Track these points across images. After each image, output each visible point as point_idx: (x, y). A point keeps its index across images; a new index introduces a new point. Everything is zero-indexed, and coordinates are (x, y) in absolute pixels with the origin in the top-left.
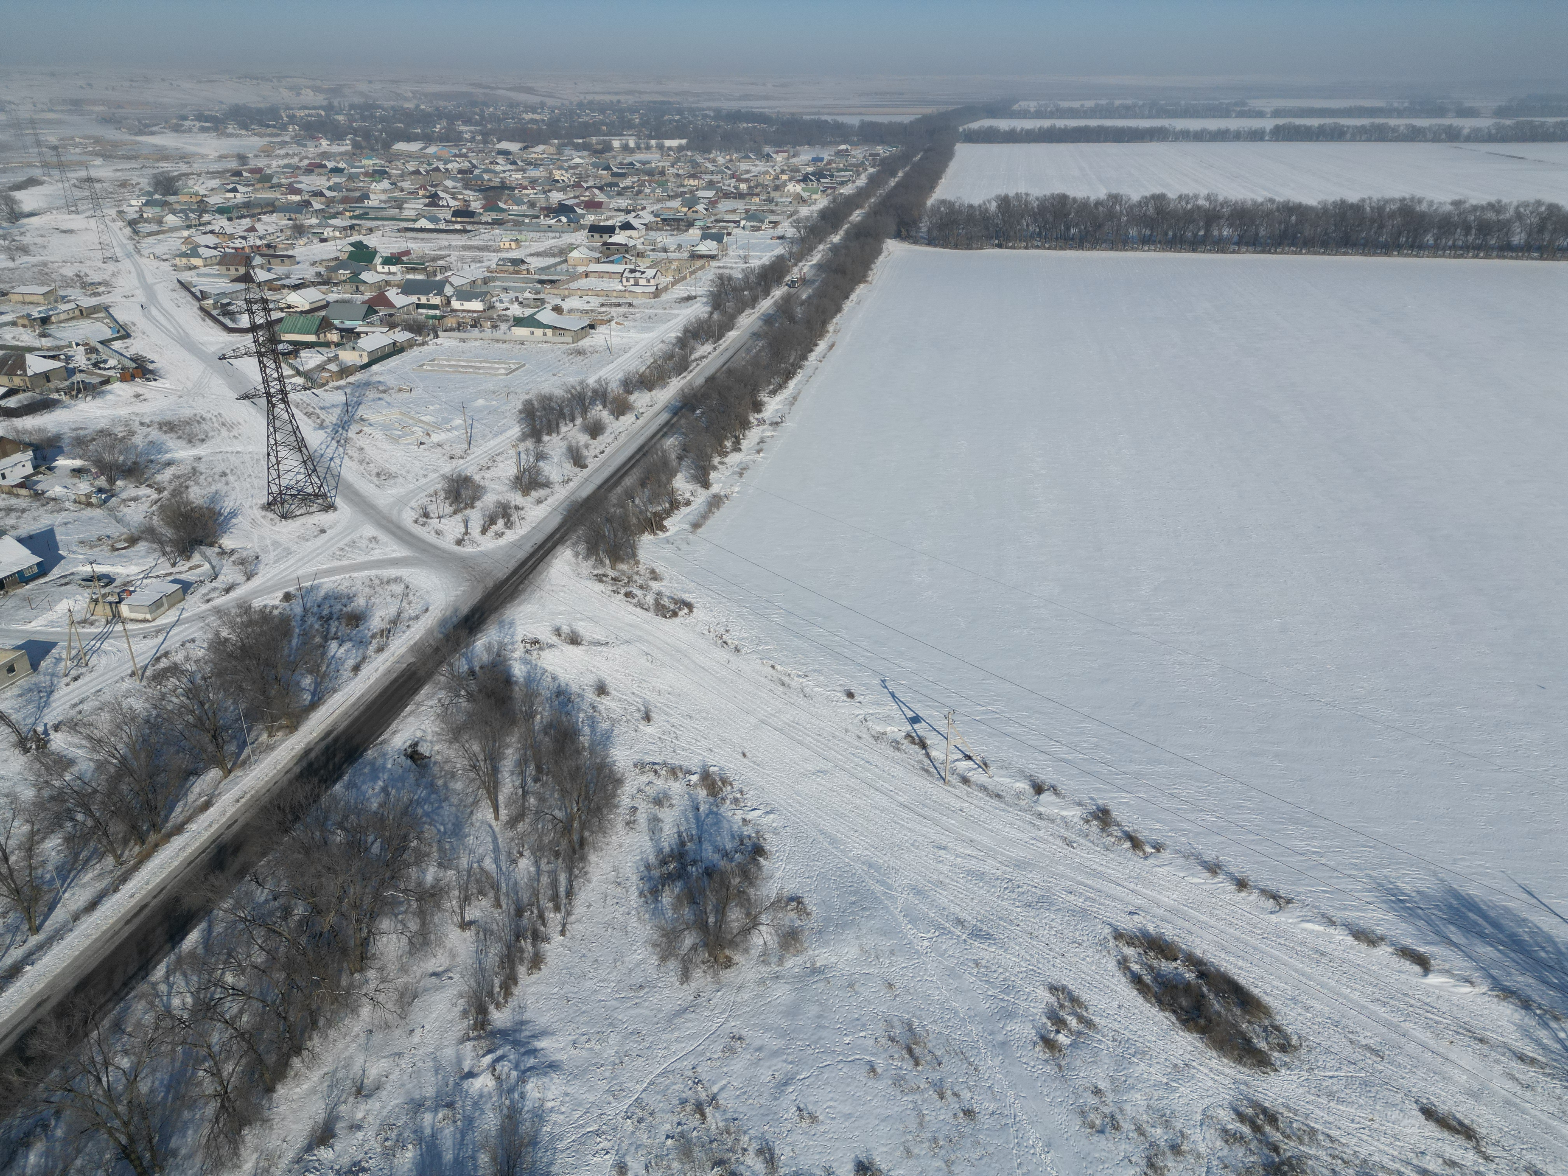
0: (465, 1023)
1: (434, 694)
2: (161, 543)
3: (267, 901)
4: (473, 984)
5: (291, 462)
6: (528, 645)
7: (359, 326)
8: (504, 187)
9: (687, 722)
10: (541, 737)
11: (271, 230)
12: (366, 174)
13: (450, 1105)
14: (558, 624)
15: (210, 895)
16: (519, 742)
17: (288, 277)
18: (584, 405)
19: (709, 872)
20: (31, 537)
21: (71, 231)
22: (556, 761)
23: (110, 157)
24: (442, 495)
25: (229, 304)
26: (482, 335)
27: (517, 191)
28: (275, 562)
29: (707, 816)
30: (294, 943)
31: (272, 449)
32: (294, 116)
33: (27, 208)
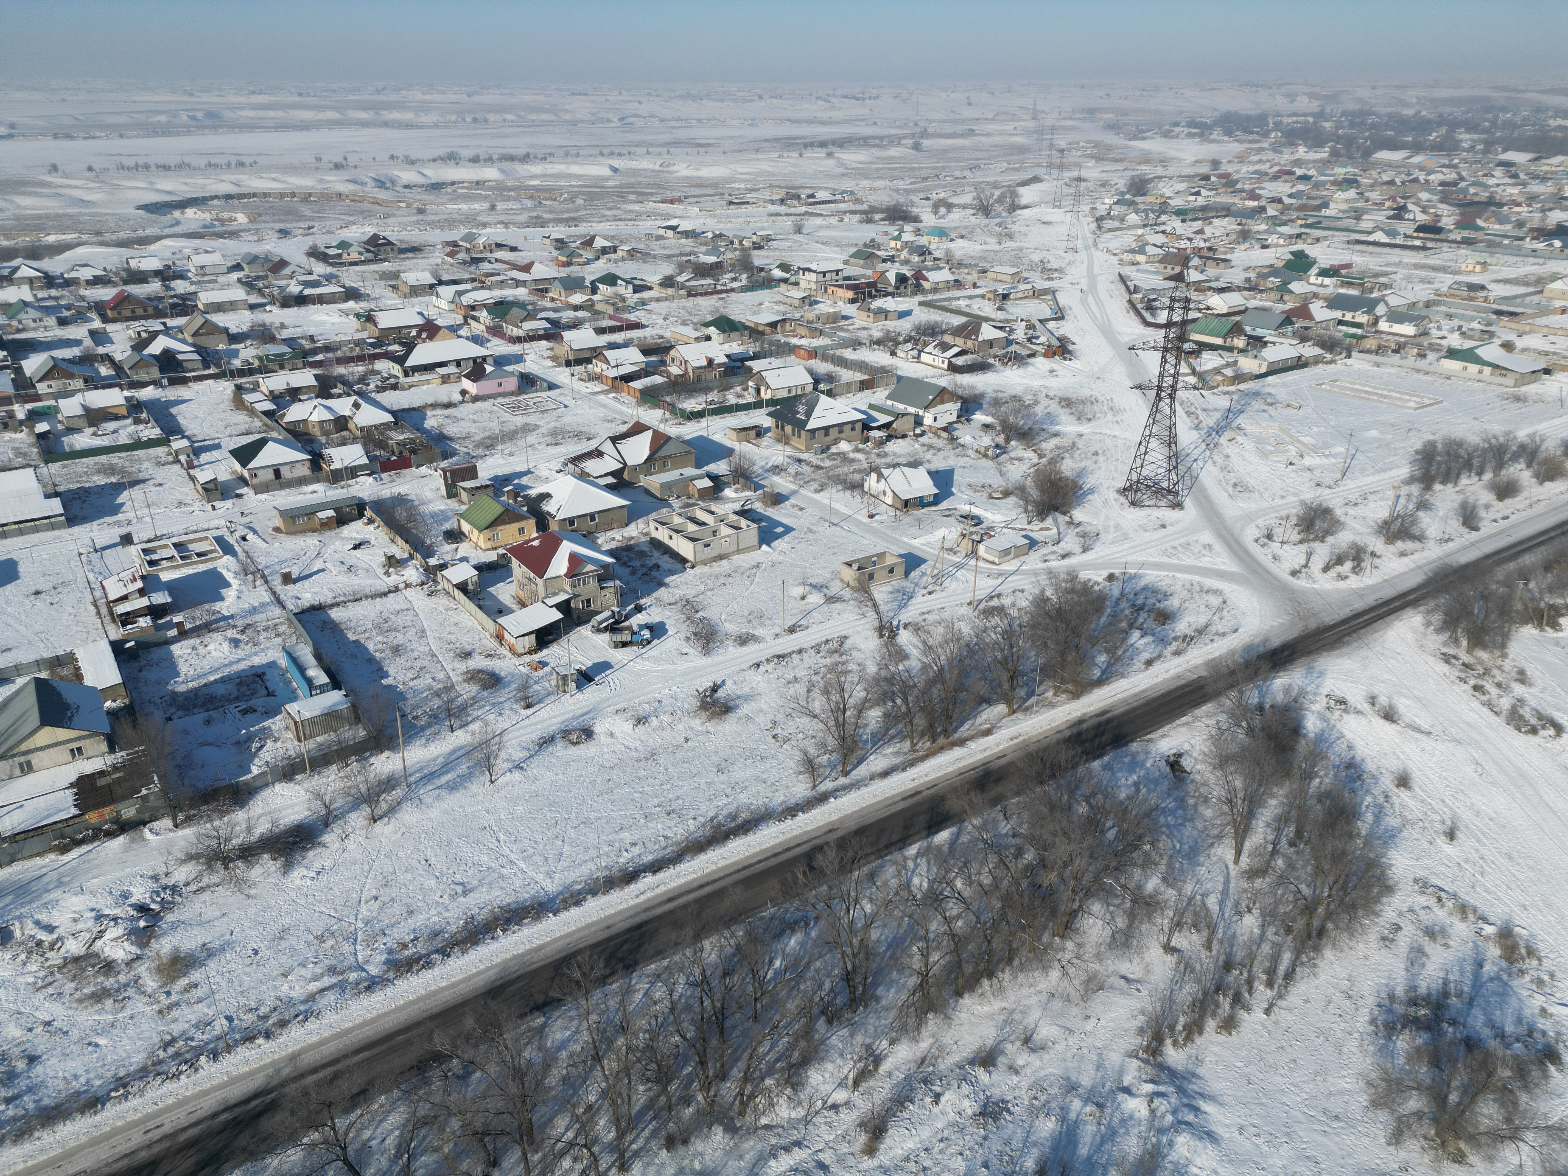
0: (1138, 1041)
1: (1214, 715)
2: (1027, 501)
3: (1006, 835)
4: (1158, 1008)
5: (1158, 454)
6: (1332, 703)
7: (1268, 335)
8: (1492, 203)
9: (1504, 861)
10: (1312, 802)
11: (1218, 233)
12: (1334, 183)
13: (1100, 1106)
14: (1376, 692)
15: (967, 807)
16: (1286, 797)
17: (1217, 280)
18: (1501, 459)
19: (1471, 1044)
20: (937, 472)
21: (1050, 223)
22: (1321, 835)
23: (1102, 159)
24: (1294, 520)
25: (1155, 300)
26: (1401, 362)
27: (1505, 208)
28: (1112, 543)
29: (1491, 979)
30: (1016, 882)
31: (1146, 438)
32: (1281, 123)
33: (1024, 201)
